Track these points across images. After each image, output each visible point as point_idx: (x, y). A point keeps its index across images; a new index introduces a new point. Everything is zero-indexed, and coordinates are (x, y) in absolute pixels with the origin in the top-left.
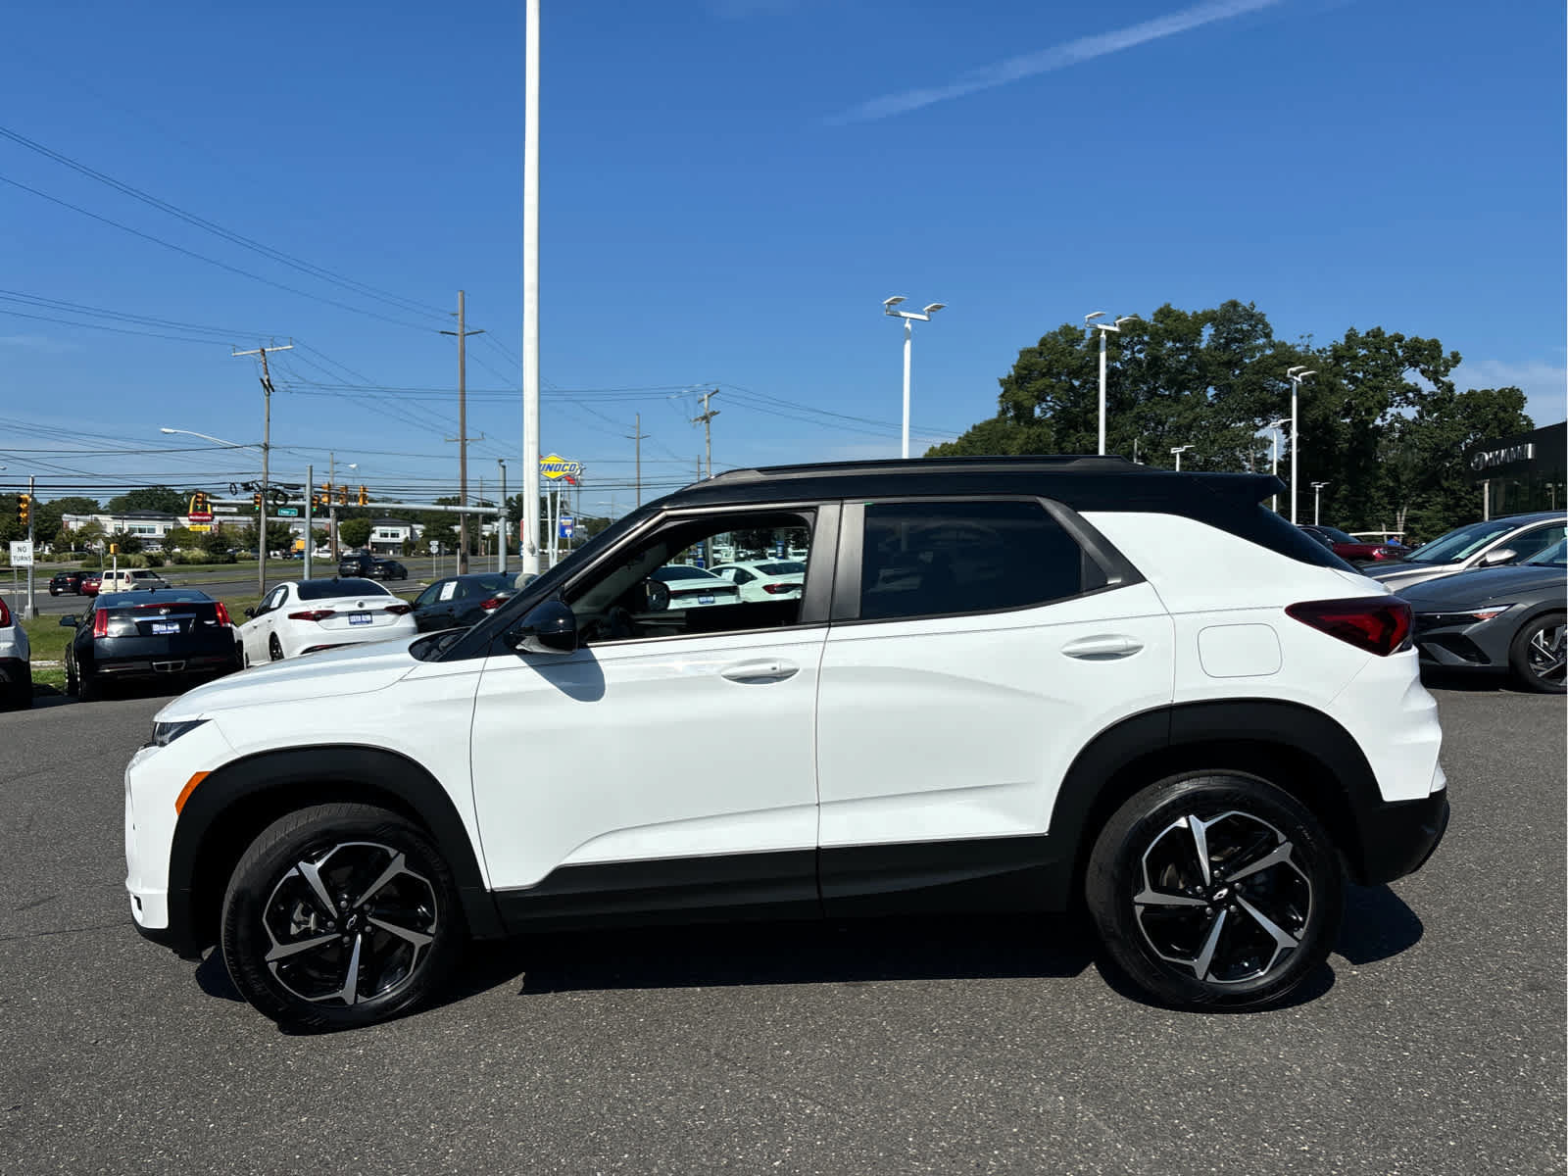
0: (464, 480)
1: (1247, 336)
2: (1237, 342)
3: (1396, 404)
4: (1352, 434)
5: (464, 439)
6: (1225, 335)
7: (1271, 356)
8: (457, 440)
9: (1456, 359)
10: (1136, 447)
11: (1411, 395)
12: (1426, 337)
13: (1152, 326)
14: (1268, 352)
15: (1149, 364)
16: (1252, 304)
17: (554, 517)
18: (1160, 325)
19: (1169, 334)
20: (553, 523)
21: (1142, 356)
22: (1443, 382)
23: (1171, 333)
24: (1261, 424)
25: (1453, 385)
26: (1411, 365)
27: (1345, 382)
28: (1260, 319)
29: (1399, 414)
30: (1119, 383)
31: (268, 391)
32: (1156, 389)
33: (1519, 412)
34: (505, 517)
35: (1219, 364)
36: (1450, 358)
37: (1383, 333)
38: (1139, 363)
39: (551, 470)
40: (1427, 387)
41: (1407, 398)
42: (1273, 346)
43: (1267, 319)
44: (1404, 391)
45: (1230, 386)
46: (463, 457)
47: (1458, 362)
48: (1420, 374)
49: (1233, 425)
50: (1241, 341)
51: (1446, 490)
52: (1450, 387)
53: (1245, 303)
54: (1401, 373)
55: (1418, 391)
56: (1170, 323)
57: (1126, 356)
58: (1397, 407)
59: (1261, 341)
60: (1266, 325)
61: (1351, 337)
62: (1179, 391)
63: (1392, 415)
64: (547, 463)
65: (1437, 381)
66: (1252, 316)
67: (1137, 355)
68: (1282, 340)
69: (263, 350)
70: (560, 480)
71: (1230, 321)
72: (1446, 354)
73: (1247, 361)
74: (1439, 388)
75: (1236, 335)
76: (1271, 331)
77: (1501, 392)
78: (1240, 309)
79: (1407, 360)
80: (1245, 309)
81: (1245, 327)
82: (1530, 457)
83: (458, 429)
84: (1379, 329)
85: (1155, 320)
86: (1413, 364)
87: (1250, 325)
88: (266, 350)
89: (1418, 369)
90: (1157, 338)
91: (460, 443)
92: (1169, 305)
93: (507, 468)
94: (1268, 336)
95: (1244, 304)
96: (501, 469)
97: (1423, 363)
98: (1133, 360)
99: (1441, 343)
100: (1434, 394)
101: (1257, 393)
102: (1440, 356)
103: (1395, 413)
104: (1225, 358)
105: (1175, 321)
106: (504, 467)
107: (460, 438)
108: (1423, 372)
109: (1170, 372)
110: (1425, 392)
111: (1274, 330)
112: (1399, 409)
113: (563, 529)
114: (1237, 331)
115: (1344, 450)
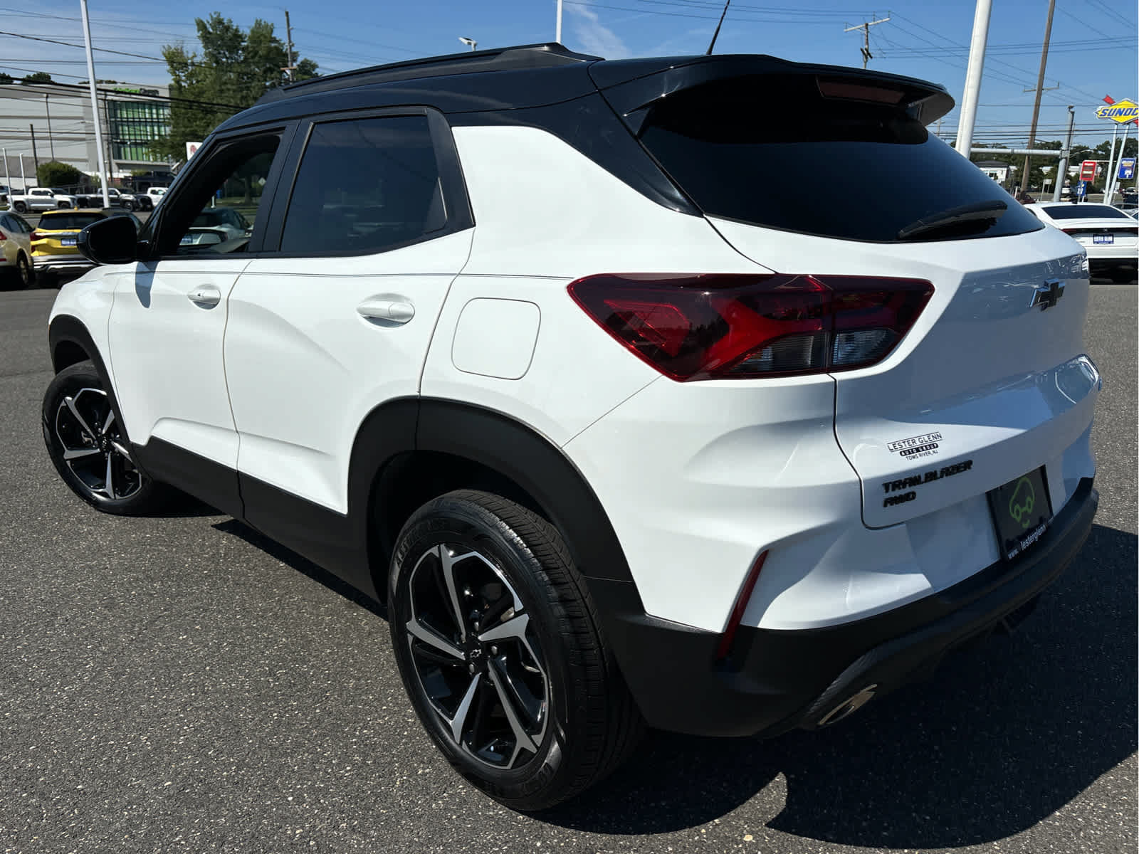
0: (1034, 125)
5: (1040, 90)
8: (1035, 90)
17: (1116, 158)
20: (1114, 165)
31: (867, 58)
34: (1066, 158)
39: (1120, 115)
46: (1037, 105)
64: (1118, 107)
69: (867, 25)
70: (1128, 124)
83: (1036, 81)
88: (870, 24)
91: (1036, 93)
93: (1075, 115)
96: (1070, 115)
106: (1073, 113)
107: (1036, 88)
113: (1123, 170)
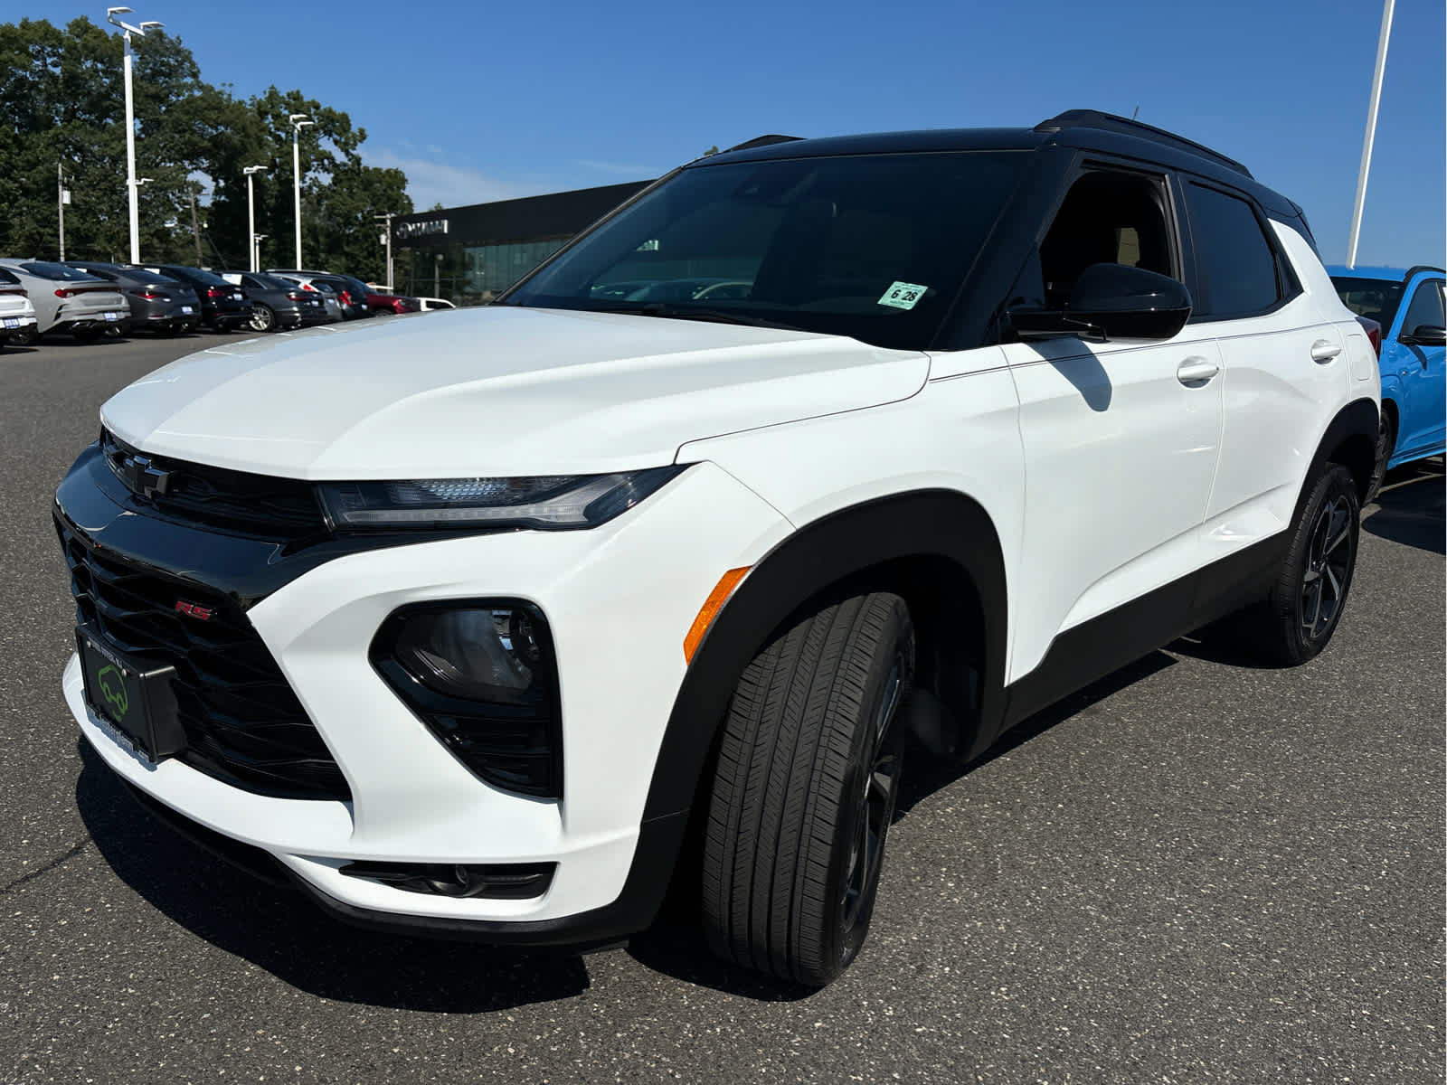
1: (171, 73)
2: (163, 75)
3: (313, 169)
4: (279, 191)
6: (151, 65)
7: (201, 98)
9: (363, 136)
10: (60, 172)
11: (326, 162)
12: (338, 110)
13: (68, 38)
14: (197, 93)
15: (66, 81)
16: (178, 38)
18: (78, 41)
19: (92, 52)
21: (58, 71)
22: (352, 155)
23: (93, 50)
24: (190, 168)
25: (360, 159)
26: (325, 133)
27: (270, 139)
28: (188, 57)
29: (316, 178)
30: (31, 96)
32: (74, 111)
33: (402, 191)
35: (147, 96)
36: (358, 134)
37: (302, 98)
38: (53, 77)
40: (340, 157)
41: (323, 164)
42: (201, 87)
43: (195, 58)
44: (322, 157)
45: (158, 123)
47: (364, 138)
48: (333, 144)
49: (163, 164)
50: (169, 75)
51: (347, 255)
52: (358, 161)
53: (171, 34)
54: (317, 140)
55: (331, 159)
56: (89, 39)
57: (38, 66)
58: (314, 171)
59: (189, 80)
60: (193, 65)
61: (273, 95)
62: (100, 119)
63: (311, 179)
65: (347, 153)
66: (178, 52)
67: (50, 67)
68: (210, 84)
71: (156, 51)
72: (354, 129)
73: (174, 99)
74: (350, 160)
75: (163, 68)
76: (199, 71)
77: (388, 171)
78: (166, 40)
79: (322, 128)
80: (171, 41)
81: (172, 62)
82: (446, 231)
84: (298, 92)
85: (70, 32)
86: (329, 133)
87: (177, 61)
89: (331, 139)
90: (73, 55)
92: (87, 19)
94: (195, 75)
95: (169, 36)
97: (337, 134)
98: (44, 73)
99: (350, 118)
100: (345, 165)
101: (187, 135)
102: (350, 129)
103: (313, 177)
104: (152, 90)
105: (95, 38)
108: (336, 142)
109: (91, 94)
110: (338, 162)
111: (202, 71)
112: (316, 174)
114: (163, 64)
115: (271, 205)
